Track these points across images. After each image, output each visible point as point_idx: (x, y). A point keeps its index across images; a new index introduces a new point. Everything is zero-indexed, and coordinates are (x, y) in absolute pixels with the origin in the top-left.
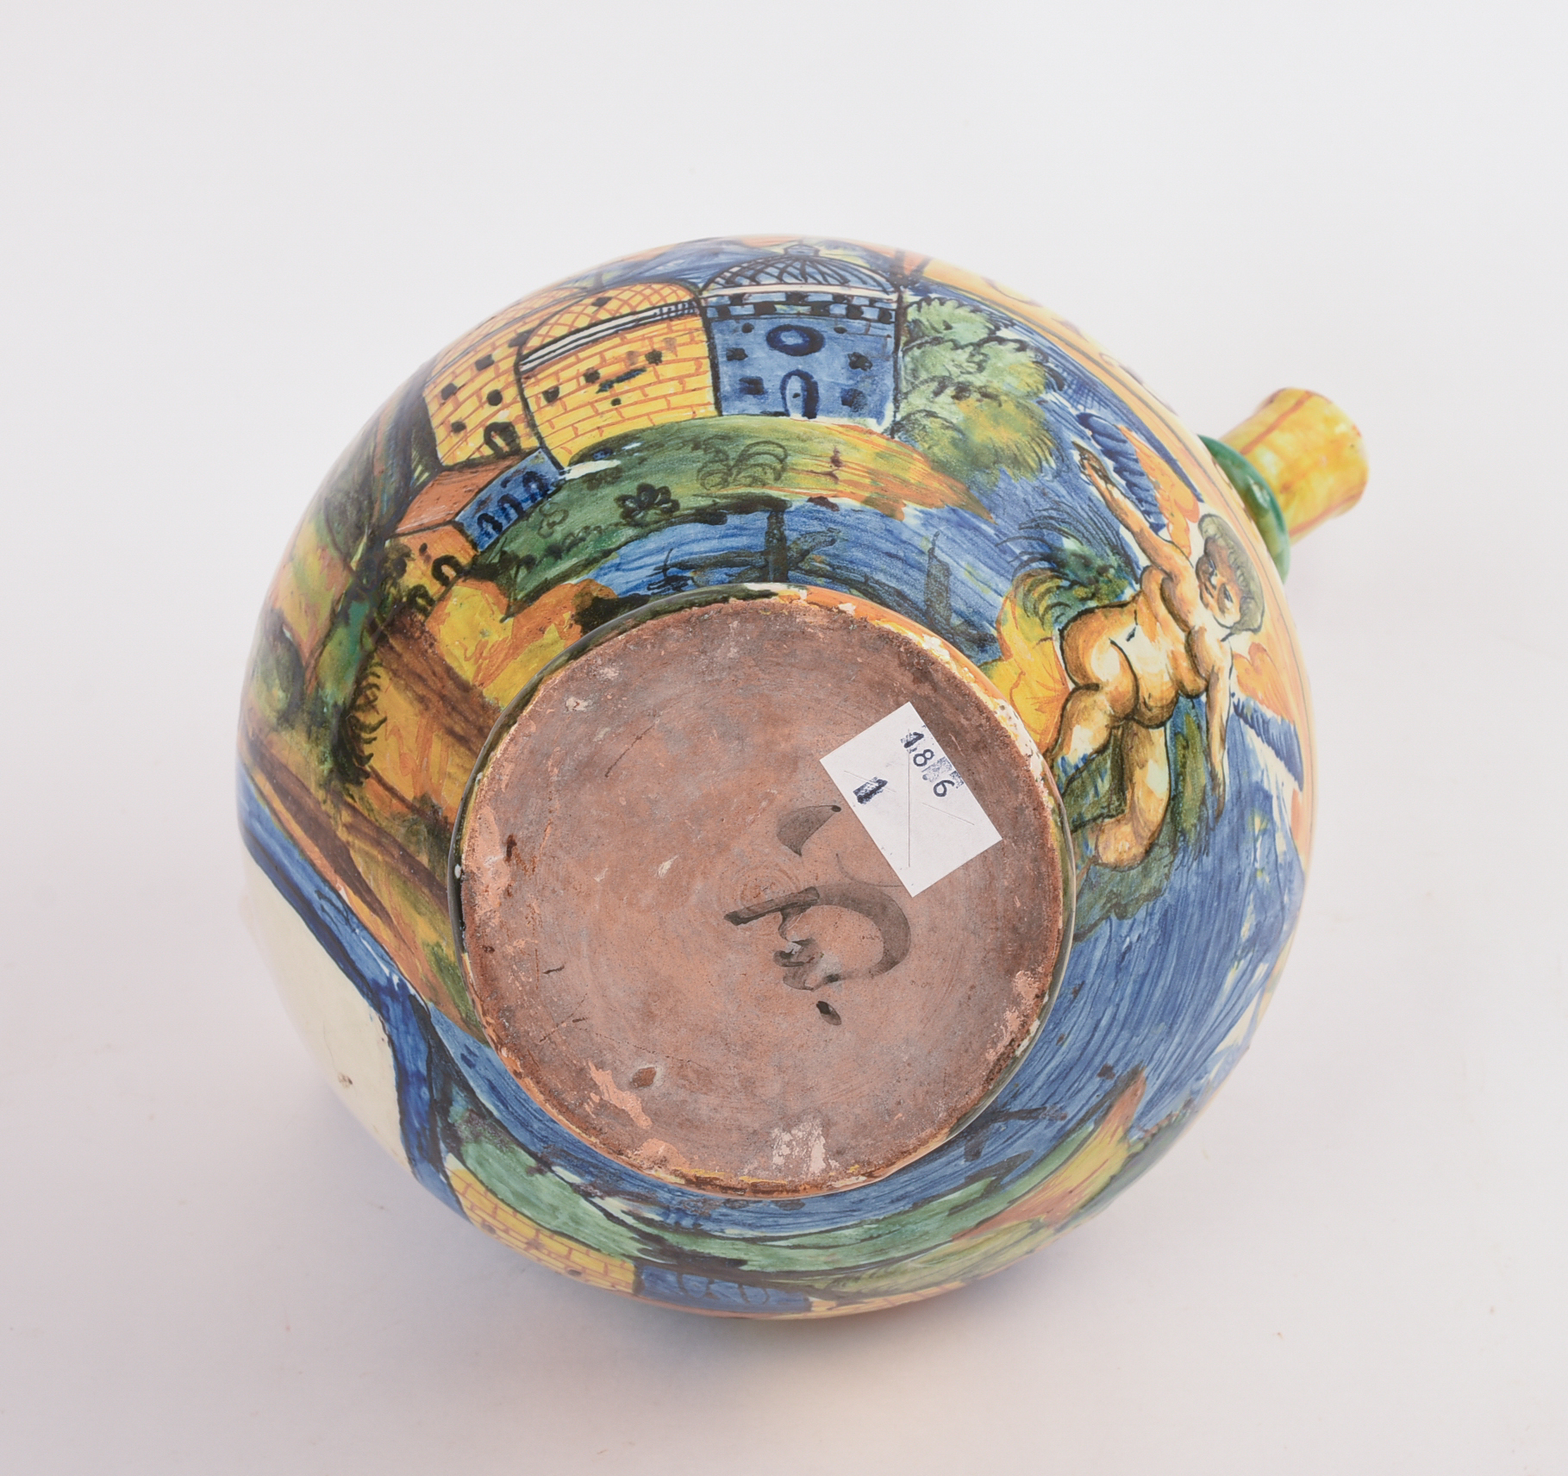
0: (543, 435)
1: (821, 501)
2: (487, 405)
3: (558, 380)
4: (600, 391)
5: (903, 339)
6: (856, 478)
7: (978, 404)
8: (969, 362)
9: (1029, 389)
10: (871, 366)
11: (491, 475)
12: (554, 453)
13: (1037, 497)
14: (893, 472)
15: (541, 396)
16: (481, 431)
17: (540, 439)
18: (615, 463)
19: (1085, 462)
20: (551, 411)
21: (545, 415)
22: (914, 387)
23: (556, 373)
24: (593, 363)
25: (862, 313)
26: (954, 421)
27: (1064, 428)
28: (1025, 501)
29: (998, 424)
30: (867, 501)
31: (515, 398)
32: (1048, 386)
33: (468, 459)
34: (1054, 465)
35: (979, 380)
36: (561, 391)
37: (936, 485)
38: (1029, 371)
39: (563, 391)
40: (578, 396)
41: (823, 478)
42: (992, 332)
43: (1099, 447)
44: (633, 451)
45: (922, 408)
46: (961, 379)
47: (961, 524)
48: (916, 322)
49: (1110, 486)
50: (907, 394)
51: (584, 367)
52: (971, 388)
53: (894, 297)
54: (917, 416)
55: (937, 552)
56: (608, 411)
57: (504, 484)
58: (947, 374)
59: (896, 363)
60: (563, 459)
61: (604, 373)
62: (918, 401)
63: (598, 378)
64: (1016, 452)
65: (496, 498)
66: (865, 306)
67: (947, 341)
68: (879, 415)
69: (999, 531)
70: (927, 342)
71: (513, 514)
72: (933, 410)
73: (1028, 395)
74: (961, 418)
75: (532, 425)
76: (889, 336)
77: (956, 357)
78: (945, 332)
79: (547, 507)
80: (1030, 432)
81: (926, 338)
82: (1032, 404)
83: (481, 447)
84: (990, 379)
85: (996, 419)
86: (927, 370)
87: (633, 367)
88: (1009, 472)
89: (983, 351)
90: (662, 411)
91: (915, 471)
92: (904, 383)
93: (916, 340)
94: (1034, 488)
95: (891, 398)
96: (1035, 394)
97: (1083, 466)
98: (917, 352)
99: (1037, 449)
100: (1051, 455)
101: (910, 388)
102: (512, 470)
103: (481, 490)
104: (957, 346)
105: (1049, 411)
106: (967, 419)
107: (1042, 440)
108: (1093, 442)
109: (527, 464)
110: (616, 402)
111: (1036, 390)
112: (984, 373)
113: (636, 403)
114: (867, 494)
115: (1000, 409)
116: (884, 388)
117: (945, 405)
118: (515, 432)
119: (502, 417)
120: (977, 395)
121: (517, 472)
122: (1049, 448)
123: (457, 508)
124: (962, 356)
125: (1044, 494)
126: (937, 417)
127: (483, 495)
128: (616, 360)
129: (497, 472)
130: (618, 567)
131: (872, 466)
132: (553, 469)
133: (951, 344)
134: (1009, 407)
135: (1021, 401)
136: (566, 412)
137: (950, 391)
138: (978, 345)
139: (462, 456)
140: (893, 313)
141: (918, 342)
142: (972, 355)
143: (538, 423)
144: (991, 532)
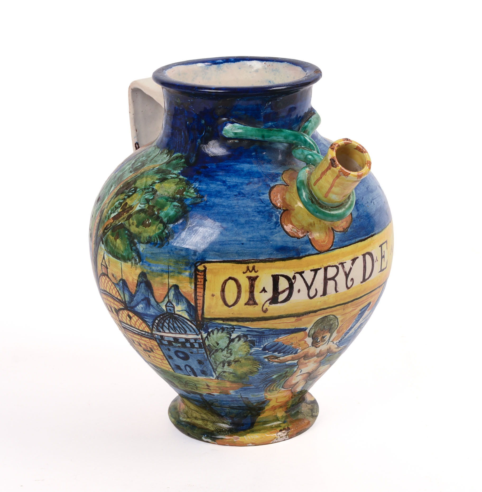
1: (209, 394)
5: (208, 353)
6: (214, 389)
7: (235, 365)
8: (227, 354)
9: (246, 352)
10: (204, 363)
13: (261, 376)
14: (222, 386)
19: (269, 359)
22: (217, 367)
24: (138, 340)
25: (194, 346)
26: (231, 371)
27: (260, 356)
28: (258, 378)
29: (242, 367)
30: (220, 393)
32: (251, 347)
34: (261, 367)
35: (232, 358)
37: (234, 385)
38: (244, 346)
41: (207, 389)
42: (230, 338)
43: (271, 352)
45: (221, 371)
46: (228, 360)
47: (245, 389)
48: (209, 345)
49: (279, 359)
50: (216, 369)
52: (231, 362)
53: (200, 337)
54: (221, 374)
55: (243, 396)
58: (223, 360)
59: (209, 361)
62: (219, 370)
64: (250, 370)
66: (194, 343)
67: (219, 350)
68: (212, 376)
69: (255, 386)
70: (214, 352)
72: (225, 370)
73: (247, 354)
74: (232, 370)
76: (204, 353)
77: (223, 354)
78: (217, 346)
80: (251, 364)
81: (214, 351)
82: (249, 356)
84: (235, 356)
85: (241, 366)
86: (218, 361)
87: (148, 349)
88: (251, 376)
89: (229, 348)
91: (228, 385)
92: (214, 366)
93: (211, 352)
94: (259, 375)
95: (213, 371)
96: (248, 353)
97: (269, 361)
98: (213, 356)
99: (255, 366)
100: (259, 365)
101: (216, 367)
104: (223, 350)
105: (254, 355)
106: (234, 370)
107: (255, 364)
108: (269, 352)
111: (248, 351)
112: (233, 355)
114: (219, 391)
115: (241, 363)
116: (210, 369)
117: (226, 368)
120: (233, 363)
122: (258, 364)
124: (225, 352)
125: (262, 374)
126: (226, 372)
131: (217, 386)
133: (220, 350)
134: (243, 361)
135: (245, 357)
137: (226, 364)
138: (227, 347)
140: (202, 344)
141: (212, 353)
142: (227, 351)
144: (253, 387)
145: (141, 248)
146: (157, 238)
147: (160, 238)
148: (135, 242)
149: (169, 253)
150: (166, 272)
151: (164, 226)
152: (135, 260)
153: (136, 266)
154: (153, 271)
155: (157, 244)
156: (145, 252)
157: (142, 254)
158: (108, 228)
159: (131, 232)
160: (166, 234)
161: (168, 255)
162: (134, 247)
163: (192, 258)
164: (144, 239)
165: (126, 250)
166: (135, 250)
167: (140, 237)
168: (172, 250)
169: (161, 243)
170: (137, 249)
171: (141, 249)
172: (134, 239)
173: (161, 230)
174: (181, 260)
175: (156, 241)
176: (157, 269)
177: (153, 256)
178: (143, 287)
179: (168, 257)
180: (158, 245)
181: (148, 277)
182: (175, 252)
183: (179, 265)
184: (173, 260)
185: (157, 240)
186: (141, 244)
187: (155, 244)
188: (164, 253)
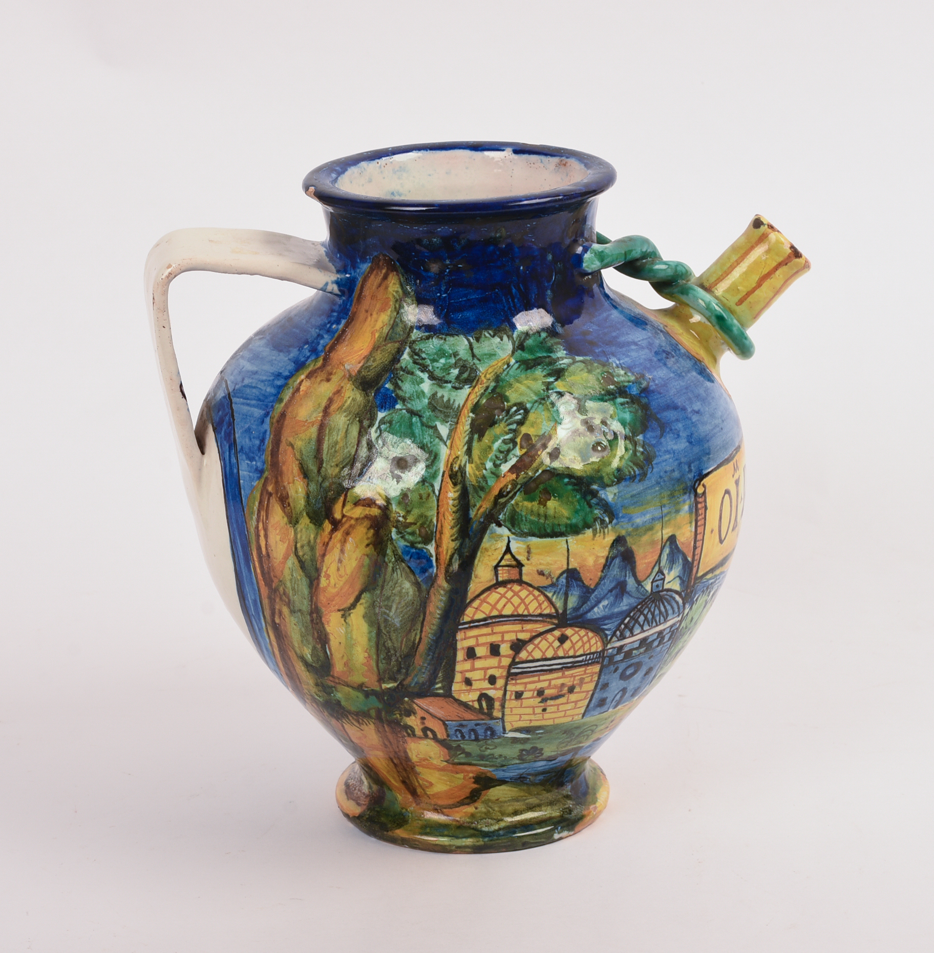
0: (505, 713)
2: (487, 681)
3: (525, 688)
4: (541, 702)
11: (472, 717)
12: (506, 724)
15: (514, 693)
16: (478, 693)
17: (503, 715)
18: (529, 736)
20: (515, 703)
21: (511, 704)
23: (526, 684)
24: (544, 685)
31: (501, 687)
33: (466, 702)
36: (524, 695)
39: (525, 695)
40: (529, 700)
44: (539, 733)
51: (539, 685)
56: (539, 714)
57: (477, 725)
60: (508, 727)
61: (547, 692)
63: (543, 695)
65: (469, 727)
71: (473, 737)
75: (503, 706)
79: (489, 742)
83: (474, 701)
87: (560, 693)
90: (561, 717)
102: (484, 722)
103: (465, 720)
109: (492, 722)
110: (544, 710)
113: (552, 712)
118: (493, 705)
119: (491, 693)
121: (485, 724)
123: (449, 718)
127: (464, 723)
128: (555, 687)
129: (476, 718)
130: (503, 771)
132: (502, 730)
136: (521, 707)
139: (464, 698)
143: (506, 706)
145: (610, 495)
146: (631, 467)
147: (636, 464)
148: (594, 489)
149: (658, 483)
150: (659, 519)
151: (631, 442)
152: (603, 521)
153: (604, 532)
154: (637, 528)
155: (635, 477)
156: (620, 499)
157: (614, 506)
158: (508, 493)
159: (578, 477)
160: (642, 453)
161: (657, 489)
162: (595, 499)
163: (689, 478)
164: (610, 478)
165: (576, 512)
166: (597, 504)
167: (601, 478)
168: (661, 477)
169: (641, 472)
170: (601, 500)
171: (609, 497)
172: (589, 484)
173: (631, 451)
174: (677, 489)
175: (632, 473)
176: (645, 520)
177: (635, 500)
178: (616, 566)
179: (659, 490)
180: (638, 478)
181: (628, 541)
182: (666, 479)
183: (676, 497)
184: (666, 493)
185: (633, 469)
186: (608, 489)
187: (633, 478)
188: (651, 487)
